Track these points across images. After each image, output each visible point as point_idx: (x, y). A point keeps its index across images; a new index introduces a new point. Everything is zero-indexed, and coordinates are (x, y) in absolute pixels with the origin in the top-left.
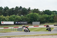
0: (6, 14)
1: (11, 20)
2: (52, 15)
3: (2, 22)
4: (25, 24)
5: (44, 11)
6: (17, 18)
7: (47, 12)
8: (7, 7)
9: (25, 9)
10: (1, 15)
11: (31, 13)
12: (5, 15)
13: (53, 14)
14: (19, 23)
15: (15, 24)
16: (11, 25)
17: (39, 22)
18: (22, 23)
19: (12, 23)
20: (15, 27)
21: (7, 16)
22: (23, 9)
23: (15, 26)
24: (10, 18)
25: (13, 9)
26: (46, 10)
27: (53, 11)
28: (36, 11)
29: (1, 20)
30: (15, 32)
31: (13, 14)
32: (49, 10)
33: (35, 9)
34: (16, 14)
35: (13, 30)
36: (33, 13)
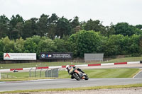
0: (16, 33)
1: (29, 49)
2: (135, 36)
3: (5, 54)
4: (65, 60)
5: (113, 27)
6: (44, 45)
7: (122, 29)
8: (18, 16)
9: (66, 20)
10: (4, 37)
11: (81, 32)
12: (14, 36)
13: (139, 33)
14: (50, 56)
15: (39, 59)
16: (28, 61)
17: (103, 54)
18: (58, 56)
19: (33, 56)
20: (39, 68)
21: (19, 38)
22: (59, 21)
23: (41, 64)
24: (26, 45)
25: (33, 20)
26: (119, 24)
27: (137, 26)
28: (94, 25)
29: (4, 49)
30: (39, 80)
31: (35, 34)
32: (126, 24)
33: (91, 20)
34: (42, 35)
35: (35, 75)
36: (85, 32)
